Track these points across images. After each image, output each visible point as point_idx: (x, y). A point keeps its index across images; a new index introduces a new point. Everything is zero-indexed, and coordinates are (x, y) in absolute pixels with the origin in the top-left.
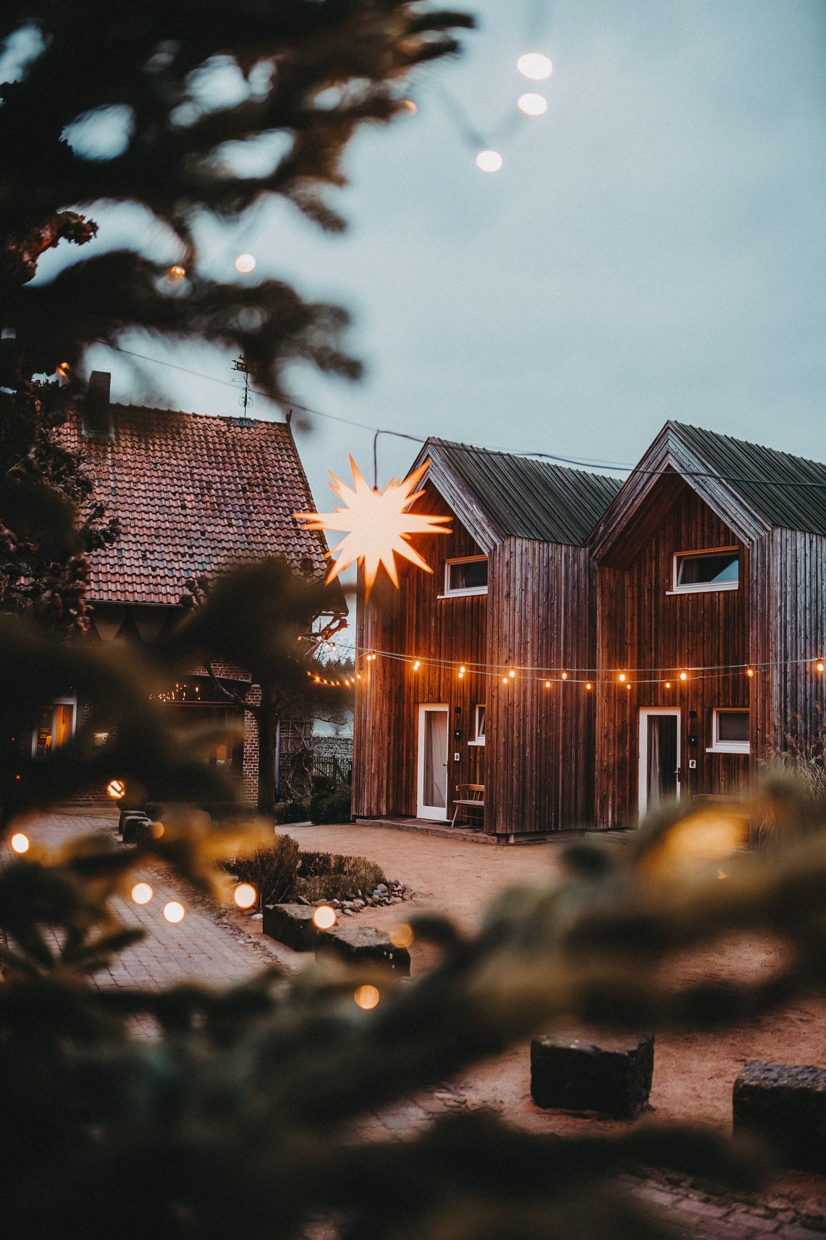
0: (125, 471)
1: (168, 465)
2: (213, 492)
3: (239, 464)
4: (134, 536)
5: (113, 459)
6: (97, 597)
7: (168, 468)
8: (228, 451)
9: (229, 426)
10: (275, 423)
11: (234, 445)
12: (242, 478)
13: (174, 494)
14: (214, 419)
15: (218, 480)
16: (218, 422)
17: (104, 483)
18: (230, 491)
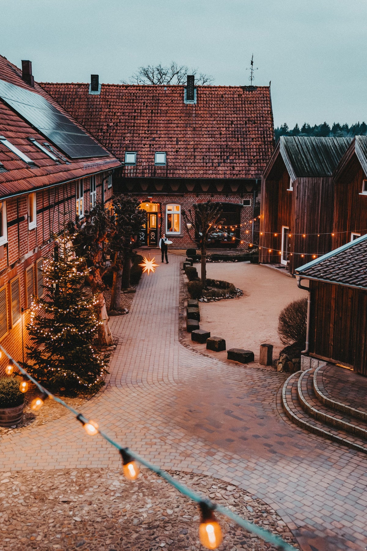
0: (200, 119)
1: (217, 114)
2: (233, 126)
3: (245, 111)
4: (201, 149)
5: (195, 113)
6: (185, 177)
7: (216, 116)
8: (242, 104)
9: (244, 91)
10: (264, 87)
11: (244, 101)
12: (246, 118)
13: (218, 128)
14: (238, 88)
15: (236, 119)
16: (240, 89)
17: (191, 126)
18: (240, 124)
